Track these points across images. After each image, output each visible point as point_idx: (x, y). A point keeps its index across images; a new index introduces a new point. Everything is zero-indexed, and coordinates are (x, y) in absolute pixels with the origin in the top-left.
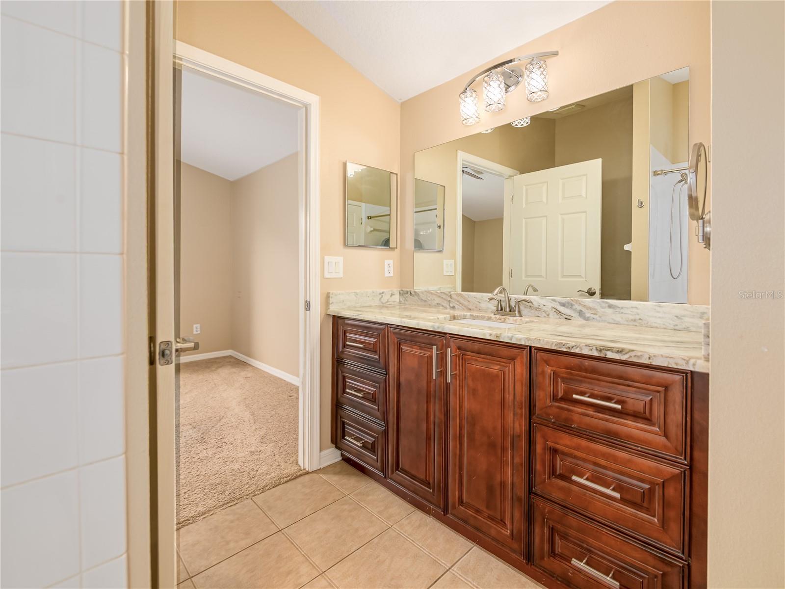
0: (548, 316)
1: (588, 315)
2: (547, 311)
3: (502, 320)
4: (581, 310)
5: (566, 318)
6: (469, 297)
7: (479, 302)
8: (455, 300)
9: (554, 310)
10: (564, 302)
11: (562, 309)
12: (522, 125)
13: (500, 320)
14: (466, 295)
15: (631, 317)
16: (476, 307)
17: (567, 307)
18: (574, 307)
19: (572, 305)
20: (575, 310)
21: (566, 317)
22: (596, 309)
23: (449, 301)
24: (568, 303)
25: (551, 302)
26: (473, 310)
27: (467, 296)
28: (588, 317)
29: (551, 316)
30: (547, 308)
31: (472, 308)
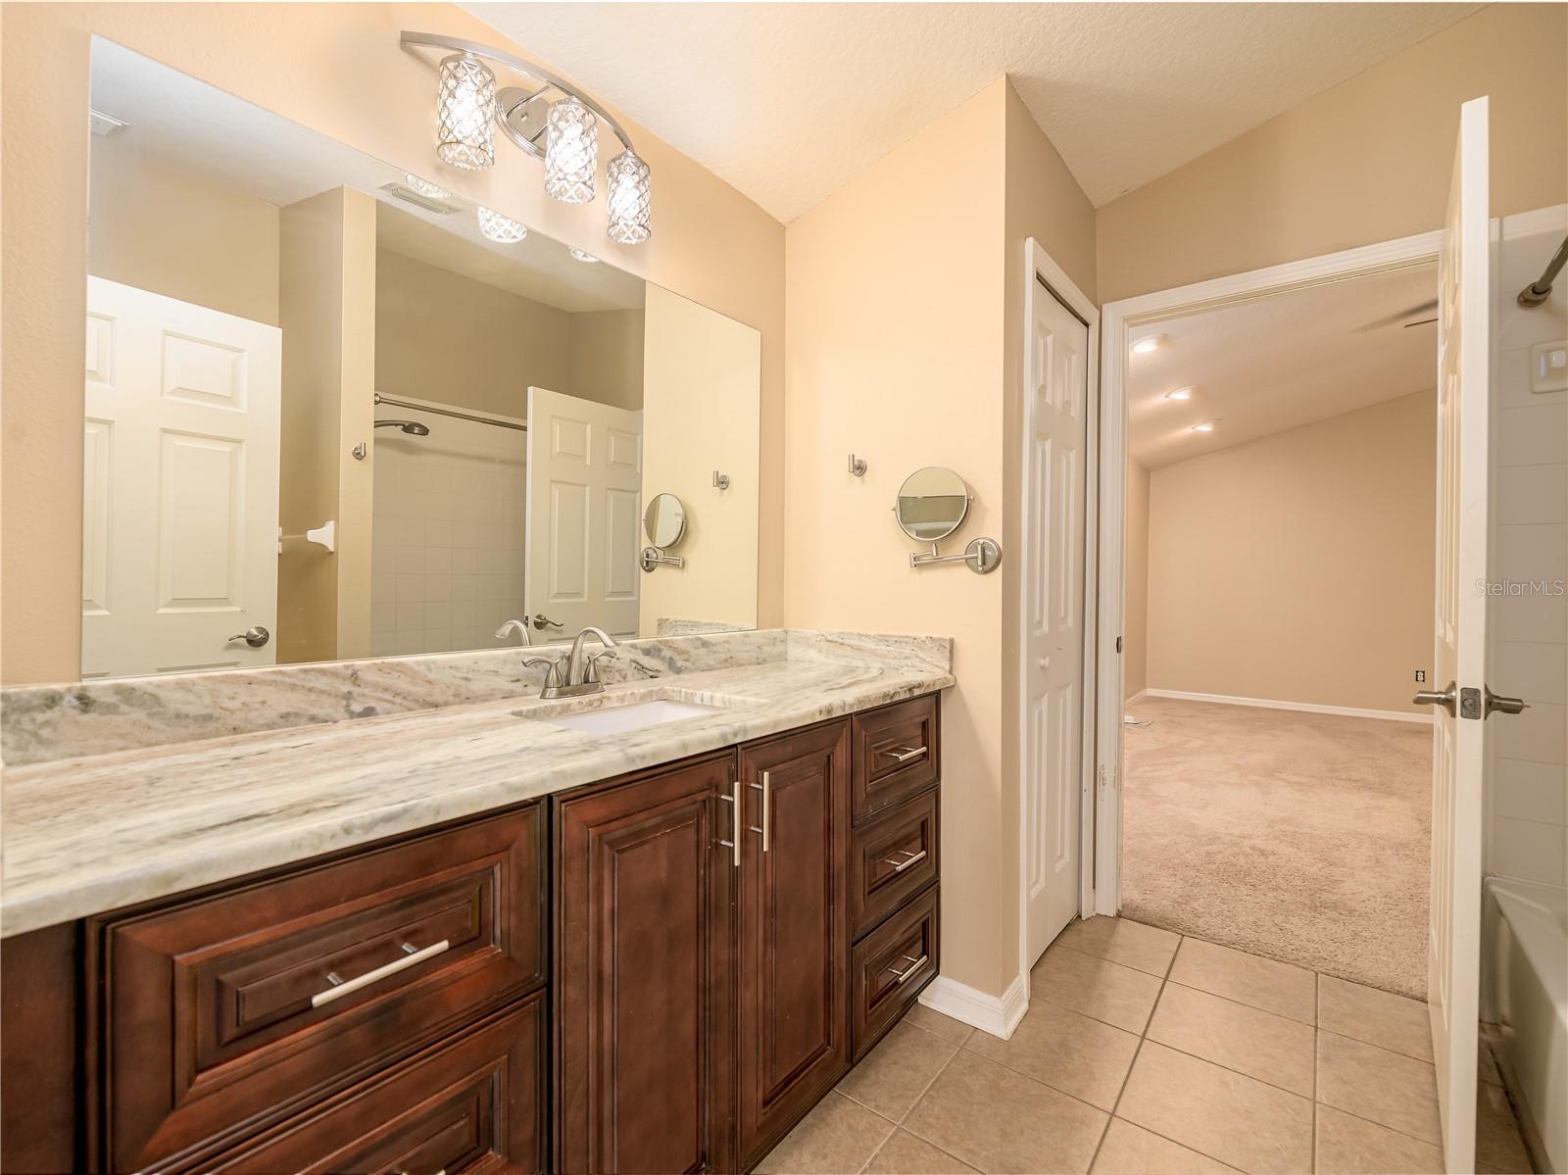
0: (625, 678)
1: (679, 664)
2: (623, 670)
3: (596, 704)
4: (671, 658)
5: (652, 677)
6: (430, 670)
7: (467, 679)
8: (375, 686)
9: (634, 665)
10: (647, 647)
11: (646, 661)
12: (514, 237)
13: (591, 705)
14: (419, 663)
15: (724, 656)
16: (455, 695)
17: (653, 657)
18: (662, 654)
19: (660, 650)
20: (663, 659)
21: (651, 673)
22: (688, 652)
23: (348, 696)
24: (655, 648)
25: (629, 651)
26: (446, 704)
27: (422, 668)
28: (680, 667)
29: (629, 677)
30: (624, 663)
31: (441, 700)
